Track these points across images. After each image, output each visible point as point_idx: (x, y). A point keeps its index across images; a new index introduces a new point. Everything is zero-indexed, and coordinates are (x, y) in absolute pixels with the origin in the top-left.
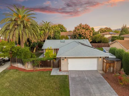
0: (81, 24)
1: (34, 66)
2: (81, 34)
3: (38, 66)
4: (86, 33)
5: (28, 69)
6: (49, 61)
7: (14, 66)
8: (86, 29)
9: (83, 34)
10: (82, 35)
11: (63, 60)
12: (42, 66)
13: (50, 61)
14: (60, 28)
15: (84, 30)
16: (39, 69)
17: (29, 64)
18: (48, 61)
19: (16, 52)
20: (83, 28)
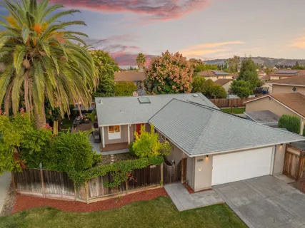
0: (167, 52)
1: (110, 188)
2: (171, 77)
3: (122, 186)
4: (182, 75)
5: (91, 201)
6: (154, 166)
7: (31, 197)
8: (181, 65)
9: (175, 77)
10: (174, 80)
11: (201, 160)
12: (132, 184)
13: (158, 167)
14: (101, 60)
15: (177, 69)
16: (124, 195)
17: (95, 184)
18: (151, 167)
19: (38, 149)
20: (174, 63)
